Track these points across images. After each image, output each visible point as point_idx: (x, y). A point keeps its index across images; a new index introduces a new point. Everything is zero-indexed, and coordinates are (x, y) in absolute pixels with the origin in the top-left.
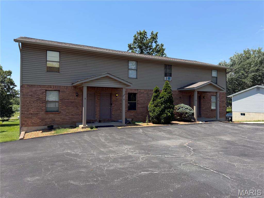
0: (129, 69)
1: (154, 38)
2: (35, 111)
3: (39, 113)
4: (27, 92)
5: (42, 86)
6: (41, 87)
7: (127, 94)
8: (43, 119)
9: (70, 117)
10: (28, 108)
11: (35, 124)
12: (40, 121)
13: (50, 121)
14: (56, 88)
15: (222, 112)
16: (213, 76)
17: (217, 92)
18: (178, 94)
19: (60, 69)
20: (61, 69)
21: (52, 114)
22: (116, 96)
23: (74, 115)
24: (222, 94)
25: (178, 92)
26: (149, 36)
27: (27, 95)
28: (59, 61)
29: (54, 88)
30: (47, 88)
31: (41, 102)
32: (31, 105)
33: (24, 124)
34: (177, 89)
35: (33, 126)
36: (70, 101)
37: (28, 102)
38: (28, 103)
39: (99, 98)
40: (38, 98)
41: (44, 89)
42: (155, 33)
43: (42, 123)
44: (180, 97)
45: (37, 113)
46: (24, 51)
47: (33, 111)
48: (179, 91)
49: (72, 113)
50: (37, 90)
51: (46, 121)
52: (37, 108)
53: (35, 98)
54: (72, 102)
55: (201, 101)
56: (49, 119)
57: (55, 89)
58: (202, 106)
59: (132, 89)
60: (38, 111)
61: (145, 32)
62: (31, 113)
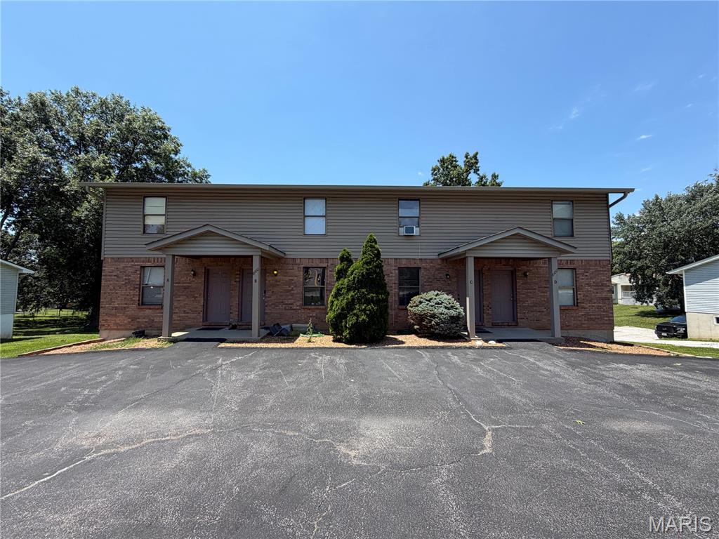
0: (305, 216)
1: (472, 163)
2: (122, 304)
3: (128, 307)
4: (110, 271)
5: (135, 259)
6: (133, 261)
7: (302, 269)
8: (133, 319)
9: (181, 315)
10: (111, 299)
11: (121, 325)
12: (129, 322)
13: (146, 322)
14: (158, 262)
15: (598, 315)
16: (554, 217)
17: (550, 259)
18: (440, 267)
19: (165, 227)
20: (168, 226)
21: (150, 309)
22: (276, 275)
23: (188, 313)
24: (596, 265)
25: (439, 262)
26: (461, 162)
27: (112, 276)
28: (164, 213)
29: (154, 261)
30: (143, 262)
31: (132, 288)
32: (117, 293)
33: (104, 325)
34: (437, 254)
35: (117, 329)
36: (181, 285)
37: (111, 287)
38: (111, 290)
39: (238, 280)
40: (127, 281)
41: (138, 265)
42: (471, 155)
43: (132, 325)
44: (447, 275)
45: (125, 307)
46: (110, 201)
47: (118, 304)
48: (441, 259)
49: (185, 307)
50: (127, 267)
51: (139, 322)
52: (125, 298)
53: (123, 281)
54: (186, 288)
55: (518, 284)
56: (144, 318)
57: (156, 264)
58: (521, 297)
59: (312, 259)
60: (126, 304)
61: (453, 157)
62: (116, 307)
